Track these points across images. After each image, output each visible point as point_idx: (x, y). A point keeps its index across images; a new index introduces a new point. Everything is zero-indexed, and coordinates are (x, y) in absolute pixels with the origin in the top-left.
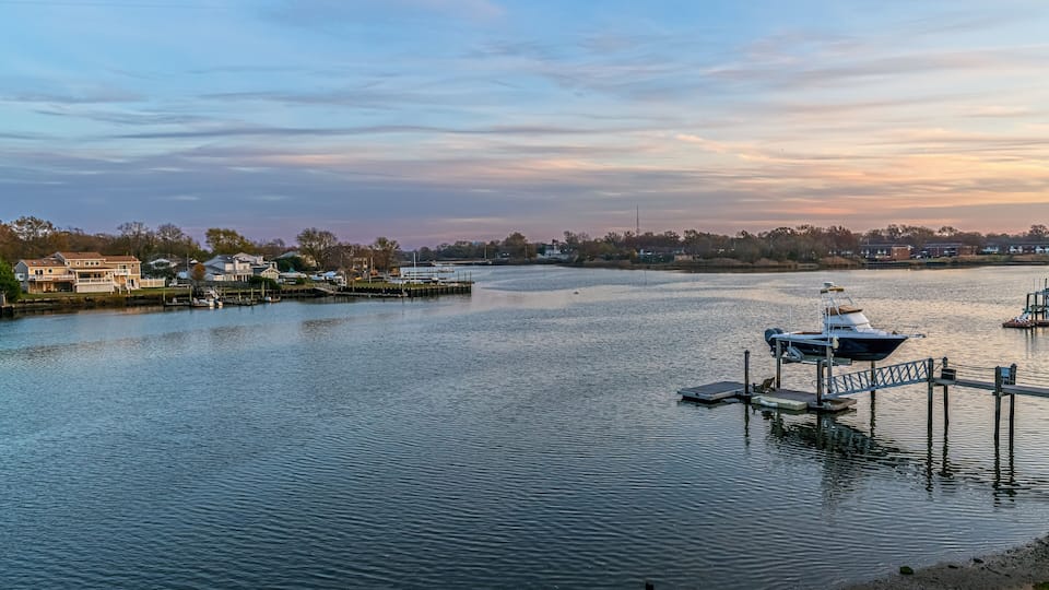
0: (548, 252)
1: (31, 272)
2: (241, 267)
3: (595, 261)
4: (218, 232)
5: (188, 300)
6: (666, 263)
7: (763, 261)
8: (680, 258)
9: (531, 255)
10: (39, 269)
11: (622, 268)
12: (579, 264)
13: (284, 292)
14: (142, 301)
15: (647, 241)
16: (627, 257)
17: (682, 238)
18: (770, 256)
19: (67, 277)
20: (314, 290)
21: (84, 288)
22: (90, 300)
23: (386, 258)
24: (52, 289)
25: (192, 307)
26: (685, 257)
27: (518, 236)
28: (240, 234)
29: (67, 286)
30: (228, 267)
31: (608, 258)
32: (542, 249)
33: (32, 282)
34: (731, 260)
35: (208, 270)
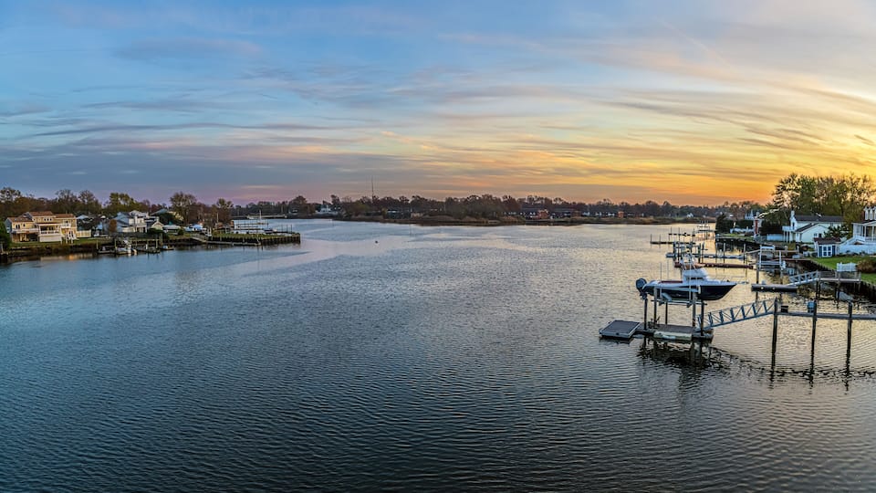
0: (323, 209)
1: (14, 227)
2: (138, 221)
3: (359, 216)
4: (117, 195)
5: (110, 248)
6: (405, 219)
7: (468, 218)
8: (415, 215)
9: (312, 212)
10: (18, 224)
11: (377, 221)
12: (348, 218)
13: (171, 241)
14: (81, 249)
15: (389, 203)
16: (380, 214)
17: (410, 200)
18: (471, 215)
19: (33, 230)
20: (192, 239)
21: (45, 238)
22: (49, 248)
23: (226, 214)
24: (25, 239)
25: (116, 255)
26: (418, 214)
27: (300, 198)
28: (130, 197)
29: (34, 237)
30: (131, 221)
31: (368, 214)
32: (318, 207)
33: (14, 234)
34: (447, 217)
35: (118, 223)
